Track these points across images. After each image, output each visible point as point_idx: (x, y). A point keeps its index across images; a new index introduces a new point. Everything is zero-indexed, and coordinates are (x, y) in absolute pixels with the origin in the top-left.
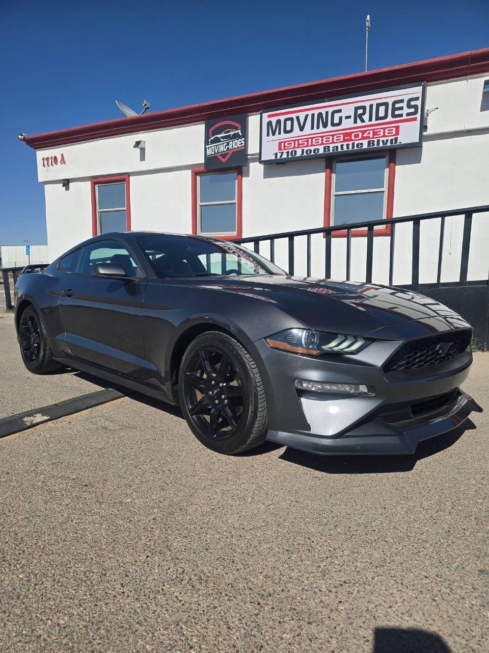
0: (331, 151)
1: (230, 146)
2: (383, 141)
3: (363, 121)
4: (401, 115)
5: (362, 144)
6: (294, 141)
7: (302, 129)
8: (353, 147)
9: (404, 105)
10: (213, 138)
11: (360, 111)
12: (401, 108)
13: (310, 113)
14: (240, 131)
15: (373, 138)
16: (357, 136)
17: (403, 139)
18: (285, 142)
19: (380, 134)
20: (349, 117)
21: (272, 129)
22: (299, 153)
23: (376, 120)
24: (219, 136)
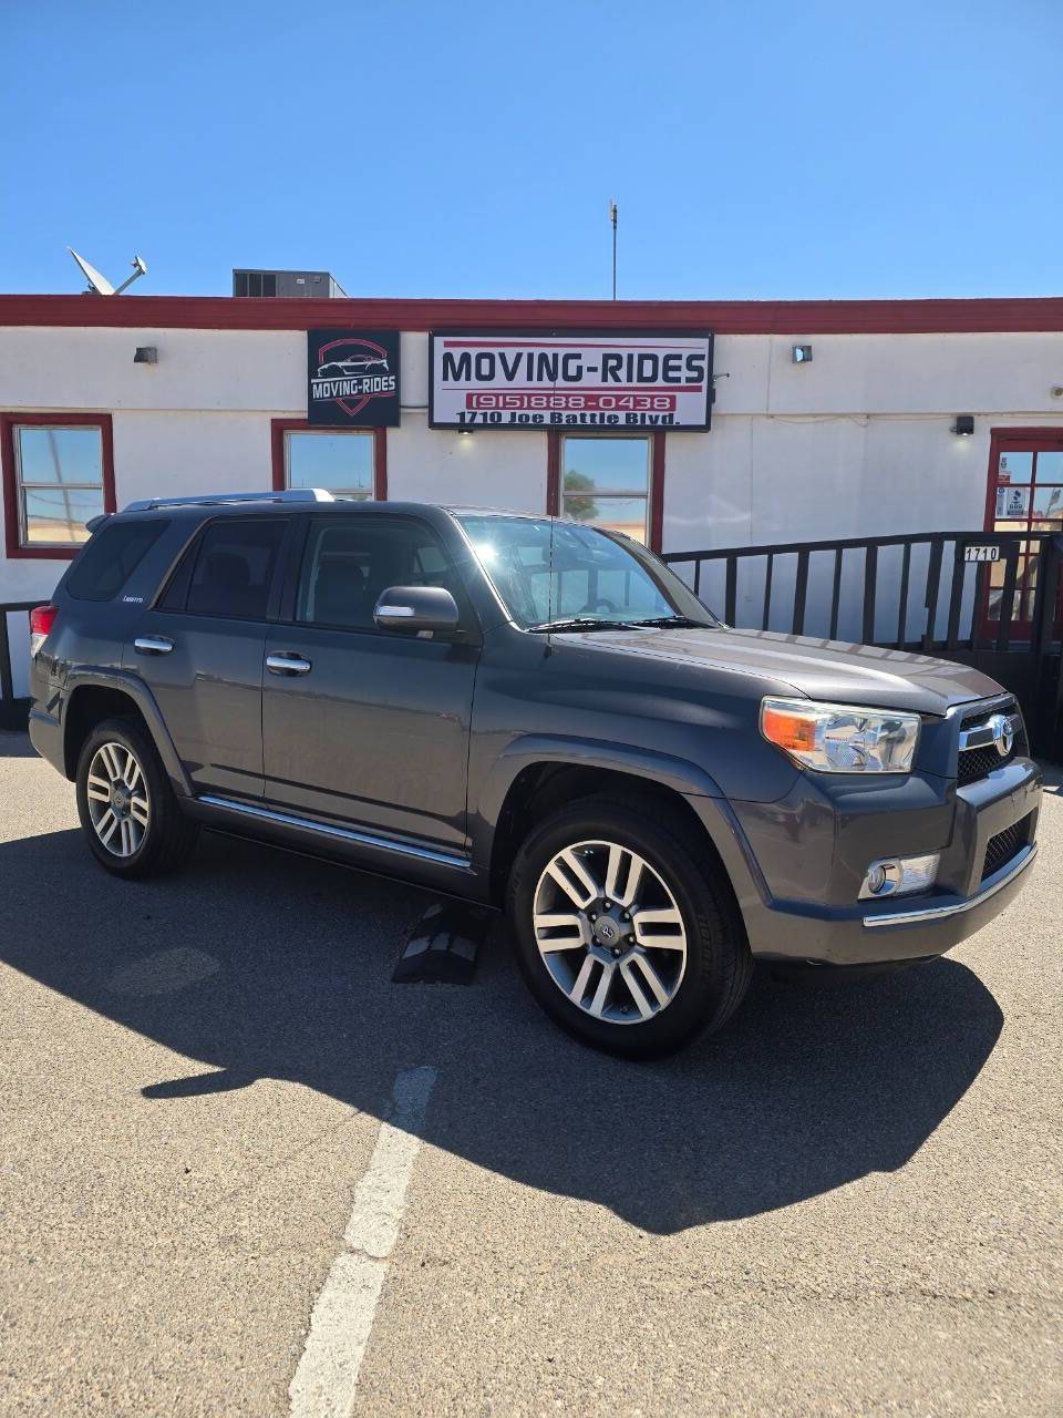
0: (564, 422)
1: (365, 387)
2: (651, 417)
3: (617, 379)
4: (678, 380)
5: (616, 417)
6: (497, 396)
7: (510, 376)
8: (602, 420)
9: (683, 363)
10: (326, 366)
11: (612, 363)
12: (678, 368)
13: (525, 351)
14: (385, 361)
15: (635, 409)
16: (608, 403)
17: (680, 417)
18: (479, 395)
19: (645, 406)
20: (595, 369)
21: (457, 369)
22: (506, 418)
23: (638, 381)
24: (340, 364)
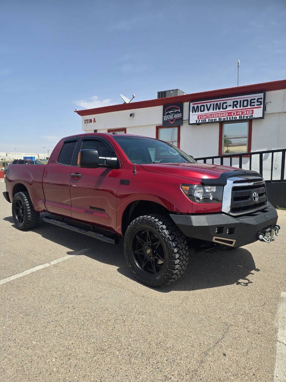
0: (222, 120)
1: (175, 117)
2: (246, 116)
3: (237, 107)
4: (254, 105)
5: (236, 117)
6: (205, 115)
7: (209, 110)
8: (232, 118)
9: (256, 101)
10: (167, 113)
11: (235, 103)
12: (254, 102)
13: (212, 103)
14: (179, 110)
15: (241, 115)
16: (234, 114)
17: (255, 116)
18: (201, 116)
19: (244, 113)
20: (230, 106)
21: (195, 110)
22: (207, 121)
23: (243, 107)
24: (170, 112)
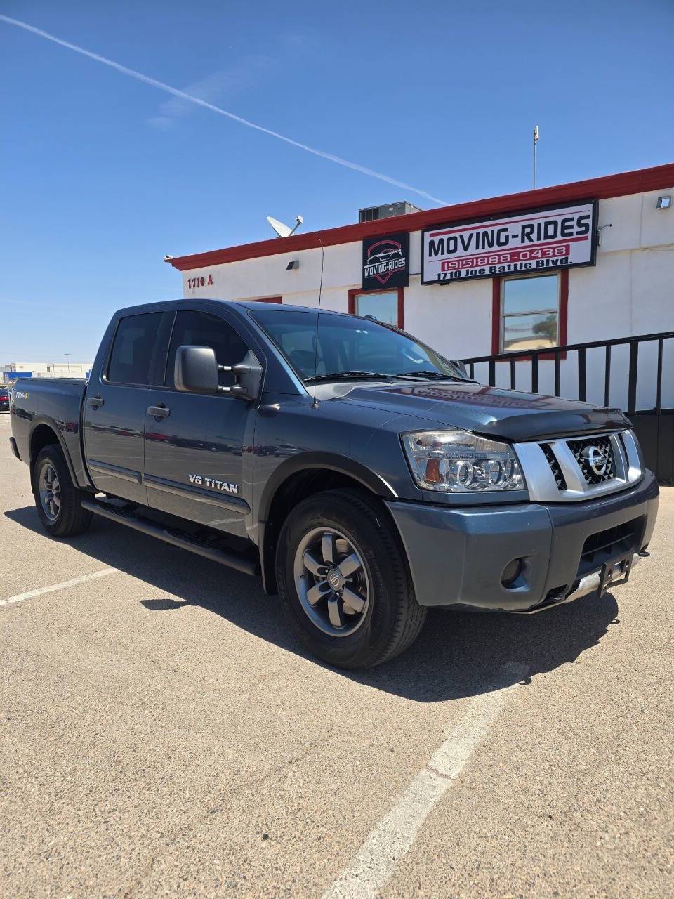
0: (498, 272)
1: (390, 267)
2: (553, 261)
3: (531, 240)
4: (571, 234)
5: (530, 264)
6: (458, 261)
7: (466, 248)
8: (521, 267)
9: (574, 223)
10: (371, 258)
11: (528, 230)
12: (571, 227)
13: (475, 232)
14: (400, 250)
15: (542, 257)
16: (525, 256)
17: (572, 259)
18: (448, 262)
19: (549, 254)
20: (516, 236)
21: (435, 249)
22: (463, 274)
23: (545, 239)
24: (378, 256)
